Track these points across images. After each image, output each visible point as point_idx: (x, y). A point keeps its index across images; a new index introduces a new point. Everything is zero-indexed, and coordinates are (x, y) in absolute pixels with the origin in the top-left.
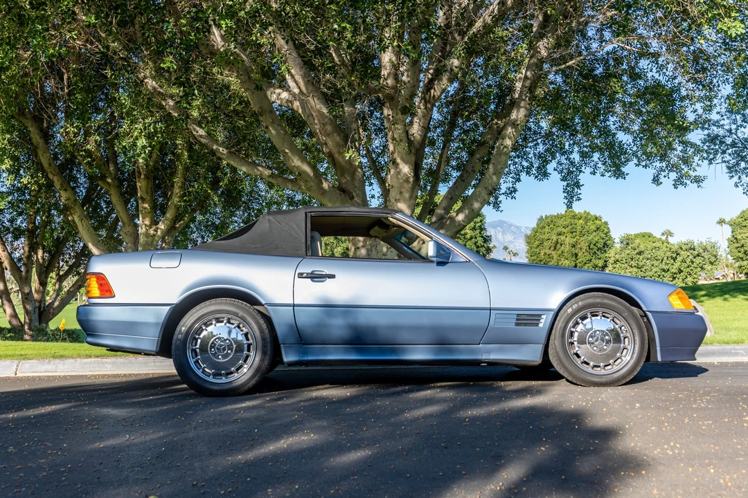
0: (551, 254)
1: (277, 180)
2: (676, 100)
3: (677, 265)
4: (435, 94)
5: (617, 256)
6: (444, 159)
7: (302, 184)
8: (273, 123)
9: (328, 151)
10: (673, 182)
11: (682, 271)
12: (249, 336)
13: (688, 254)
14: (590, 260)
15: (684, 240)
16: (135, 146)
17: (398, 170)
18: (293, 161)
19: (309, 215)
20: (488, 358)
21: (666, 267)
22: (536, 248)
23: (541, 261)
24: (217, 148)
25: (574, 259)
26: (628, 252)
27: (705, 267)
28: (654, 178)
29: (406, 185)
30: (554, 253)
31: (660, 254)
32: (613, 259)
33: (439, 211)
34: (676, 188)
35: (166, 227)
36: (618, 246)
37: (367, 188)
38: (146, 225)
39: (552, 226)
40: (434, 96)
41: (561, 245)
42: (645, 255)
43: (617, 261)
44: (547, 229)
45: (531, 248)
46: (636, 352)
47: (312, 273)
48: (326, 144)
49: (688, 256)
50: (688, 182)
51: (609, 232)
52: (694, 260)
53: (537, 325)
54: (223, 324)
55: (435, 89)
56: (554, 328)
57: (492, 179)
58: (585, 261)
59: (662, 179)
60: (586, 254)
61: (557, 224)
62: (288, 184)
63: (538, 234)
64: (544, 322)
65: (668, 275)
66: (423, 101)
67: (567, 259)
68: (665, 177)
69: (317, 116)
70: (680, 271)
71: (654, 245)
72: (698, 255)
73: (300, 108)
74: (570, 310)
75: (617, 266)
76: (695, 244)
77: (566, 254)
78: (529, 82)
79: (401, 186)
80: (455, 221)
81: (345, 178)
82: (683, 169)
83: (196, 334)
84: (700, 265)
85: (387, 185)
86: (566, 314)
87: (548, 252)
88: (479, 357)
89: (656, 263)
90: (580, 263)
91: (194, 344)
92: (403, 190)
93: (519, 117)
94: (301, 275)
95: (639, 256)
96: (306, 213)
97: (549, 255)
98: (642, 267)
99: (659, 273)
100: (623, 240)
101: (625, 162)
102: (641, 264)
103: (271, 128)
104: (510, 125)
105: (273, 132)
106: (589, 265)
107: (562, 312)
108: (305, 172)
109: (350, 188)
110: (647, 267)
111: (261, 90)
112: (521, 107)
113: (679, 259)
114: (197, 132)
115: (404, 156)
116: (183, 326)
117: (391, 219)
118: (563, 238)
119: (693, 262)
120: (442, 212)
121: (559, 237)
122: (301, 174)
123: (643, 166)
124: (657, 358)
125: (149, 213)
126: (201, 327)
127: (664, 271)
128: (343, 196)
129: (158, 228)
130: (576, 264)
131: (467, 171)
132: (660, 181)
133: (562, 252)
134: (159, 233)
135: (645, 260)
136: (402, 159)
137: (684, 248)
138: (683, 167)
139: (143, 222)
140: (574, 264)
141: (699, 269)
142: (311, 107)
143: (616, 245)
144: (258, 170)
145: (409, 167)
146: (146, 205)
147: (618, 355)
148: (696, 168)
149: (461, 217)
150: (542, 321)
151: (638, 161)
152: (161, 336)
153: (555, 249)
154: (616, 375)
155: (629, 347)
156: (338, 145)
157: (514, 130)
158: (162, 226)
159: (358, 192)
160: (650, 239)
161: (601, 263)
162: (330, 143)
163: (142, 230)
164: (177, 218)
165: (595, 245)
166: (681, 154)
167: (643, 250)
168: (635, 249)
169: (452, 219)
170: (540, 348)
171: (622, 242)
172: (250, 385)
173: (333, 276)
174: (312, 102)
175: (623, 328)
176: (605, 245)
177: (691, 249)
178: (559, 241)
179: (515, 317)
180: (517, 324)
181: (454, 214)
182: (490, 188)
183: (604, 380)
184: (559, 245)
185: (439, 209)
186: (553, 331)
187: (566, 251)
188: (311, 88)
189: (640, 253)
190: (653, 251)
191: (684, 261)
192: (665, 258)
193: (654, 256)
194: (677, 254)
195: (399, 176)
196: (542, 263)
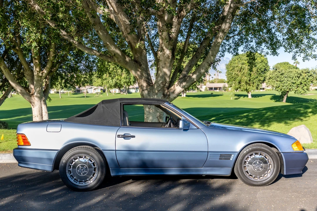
0: (238, 74)
1: (103, 57)
2: (307, 15)
3: (300, 80)
4: (184, 14)
5: (271, 76)
6: (187, 44)
7: (116, 59)
8: (101, 29)
9: (128, 41)
10: (303, 59)
11: (302, 84)
12: (95, 164)
13: (306, 75)
14: (257, 77)
15: (305, 68)
16: (31, 46)
17: (164, 52)
18: (111, 48)
19: (122, 104)
20: (206, 173)
21: (294, 81)
22: (231, 71)
23: (233, 77)
24: (72, 41)
25: (249, 76)
26: (276, 73)
27: (314, 81)
28: (293, 57)
29: (168, 60)
30: (239, 73)
31: (292, 75)
32: (268, 77)
33: (184, 73)
34: (304, 61)
35: (47, 72)
36: (271, 70)
37: (148, 57)
38: (37, 71)
39: (239, 60)
40: (183, 15)
41: (243, 69)
42: (285, 75)
43: (271, 78)
44: (237, 61)
45: (228, 71)
46: (274, 172)
47: (124, 135)
48: (127, 37)
49: (306, 76)
50: (310, 58)
51: (268, 63)
52: (308, 78)
53: (229, 159)
54: (83, 159)
55: (183, 11)
56: (237, 160)
57: (211, 58)
58: (254, 78)
59: (297, 57)
60: (255, 74)
61: (242, 59)
62: (108, 59)
63: (232, 64)
64: (233, 158)
65: (295, 85)
66: (177, 17)
67: (246, 77)
68: (298, 56)
69: (123, 24)
70: (301, 83)
71: (289, 70)
72: (311, 76)
73: (114, 18)
74: (245, 152)
75: (270, 80)
76: (310, 70)
77: (245, 74)
78: (232, 9)
79: (165, 60)
80: (192, 78)
81: (137, 55)
82: (307, 52)
83: (70, 163)
84: (311, 81)
85: (158, 57)
86: (243, 154)
87: (237, 73)
88: (201, 173)
89: (289, 79)
90: (252, 78)
91: (69, 168)
92: (166, 62)
93: (226, 28)
94: (119, 136)
95: (281, 76)
96: (121, 103)
97: (237, 74)
98: (283, 81)
99: (291, 85)
100: (274, 68)
101: (278, 47)
102: (282, 80)
103: (100, 32)
104: (221, 32)
105: (101, 34)
106: (257, 79)
107: (241, 152)
108: (117, 54)
109: (140, 60)
110: (285, 82)
111: (95, 18)
112: (227, 23)
113: (301, 77)
114: (62, 33)
115: (167, 46)
116: (64, 160)
117: (162, 106)
118: (244, 66)
119: (308, 79)
120: (185, 73)
121: (243, 65)
122: (115, 54)
123: (288, 52)
124: (284, 173)
125: (38, 65)
126: (72, 160)
127: (293, 83)
128: (136, 64)
129: (43, 73)
130: (250, 79)
131: (198, 52)
132: (296, 58)
133: (244, 73)
134: (44, 75)
135: (284, 78)
136: (166, 47)
137: (304, 72)
138: (307, 51)
139: (36, 69)
140: (249, 79)
141: (311, 82)
142: (120, 19)
143: (270, 70)
144: (94, 52)
145: (169, 51)
146: (37, 61)
147: (266, 172)
148: (315, 50)
149: (194, 76)
150: (232, 157)
151: (286, 49)
152: (54, 164)
153: (240, 71)
154: (264, 182)
155: (271, 169)
156: (134, 39)
157: (223, 34)
158: (45, 71)
159: (144, 62)
160: (288, 65)
161: (262, 79)
162: (130, 38)
163: (35, 74)
164: (53, 66)
165: (260, 69)
166: (307, 44)
167: (283, 73)
168: (280, 72)
169: (190, 77)
170: (230, 169)
171: (273, 69)
172: (96, 186)
173: (134, 137)
174: (120, 17)
175: (269, 160)
176: (265, 70)
177: (307, 72)
178: (243, 67)
179: (219, 155)
180: (220, 159)
181: (191, 75)
182: (210, 62)
183: (259, 183)
184: (242, 70)
185: (184, 71)
186: (237, 161)
187: (245, 73)
188: (119, 10)
189: (282, 74)
190: (289, 73)
191: (303, 78)
192: (294, 77)
193: (289, 76)
194: (300, 75)
195: (164, 56)
196: (233, 78)
